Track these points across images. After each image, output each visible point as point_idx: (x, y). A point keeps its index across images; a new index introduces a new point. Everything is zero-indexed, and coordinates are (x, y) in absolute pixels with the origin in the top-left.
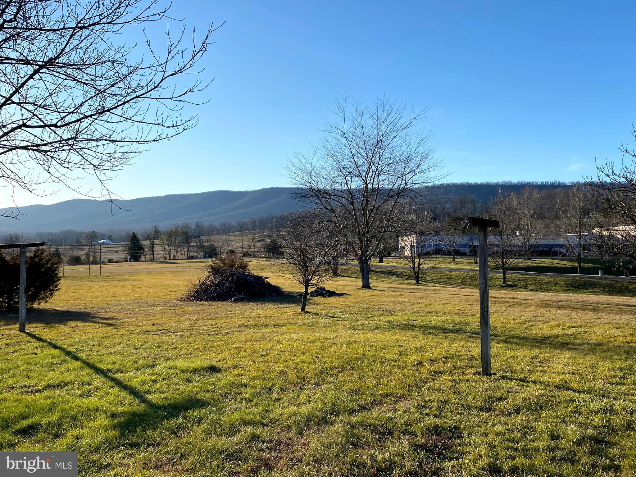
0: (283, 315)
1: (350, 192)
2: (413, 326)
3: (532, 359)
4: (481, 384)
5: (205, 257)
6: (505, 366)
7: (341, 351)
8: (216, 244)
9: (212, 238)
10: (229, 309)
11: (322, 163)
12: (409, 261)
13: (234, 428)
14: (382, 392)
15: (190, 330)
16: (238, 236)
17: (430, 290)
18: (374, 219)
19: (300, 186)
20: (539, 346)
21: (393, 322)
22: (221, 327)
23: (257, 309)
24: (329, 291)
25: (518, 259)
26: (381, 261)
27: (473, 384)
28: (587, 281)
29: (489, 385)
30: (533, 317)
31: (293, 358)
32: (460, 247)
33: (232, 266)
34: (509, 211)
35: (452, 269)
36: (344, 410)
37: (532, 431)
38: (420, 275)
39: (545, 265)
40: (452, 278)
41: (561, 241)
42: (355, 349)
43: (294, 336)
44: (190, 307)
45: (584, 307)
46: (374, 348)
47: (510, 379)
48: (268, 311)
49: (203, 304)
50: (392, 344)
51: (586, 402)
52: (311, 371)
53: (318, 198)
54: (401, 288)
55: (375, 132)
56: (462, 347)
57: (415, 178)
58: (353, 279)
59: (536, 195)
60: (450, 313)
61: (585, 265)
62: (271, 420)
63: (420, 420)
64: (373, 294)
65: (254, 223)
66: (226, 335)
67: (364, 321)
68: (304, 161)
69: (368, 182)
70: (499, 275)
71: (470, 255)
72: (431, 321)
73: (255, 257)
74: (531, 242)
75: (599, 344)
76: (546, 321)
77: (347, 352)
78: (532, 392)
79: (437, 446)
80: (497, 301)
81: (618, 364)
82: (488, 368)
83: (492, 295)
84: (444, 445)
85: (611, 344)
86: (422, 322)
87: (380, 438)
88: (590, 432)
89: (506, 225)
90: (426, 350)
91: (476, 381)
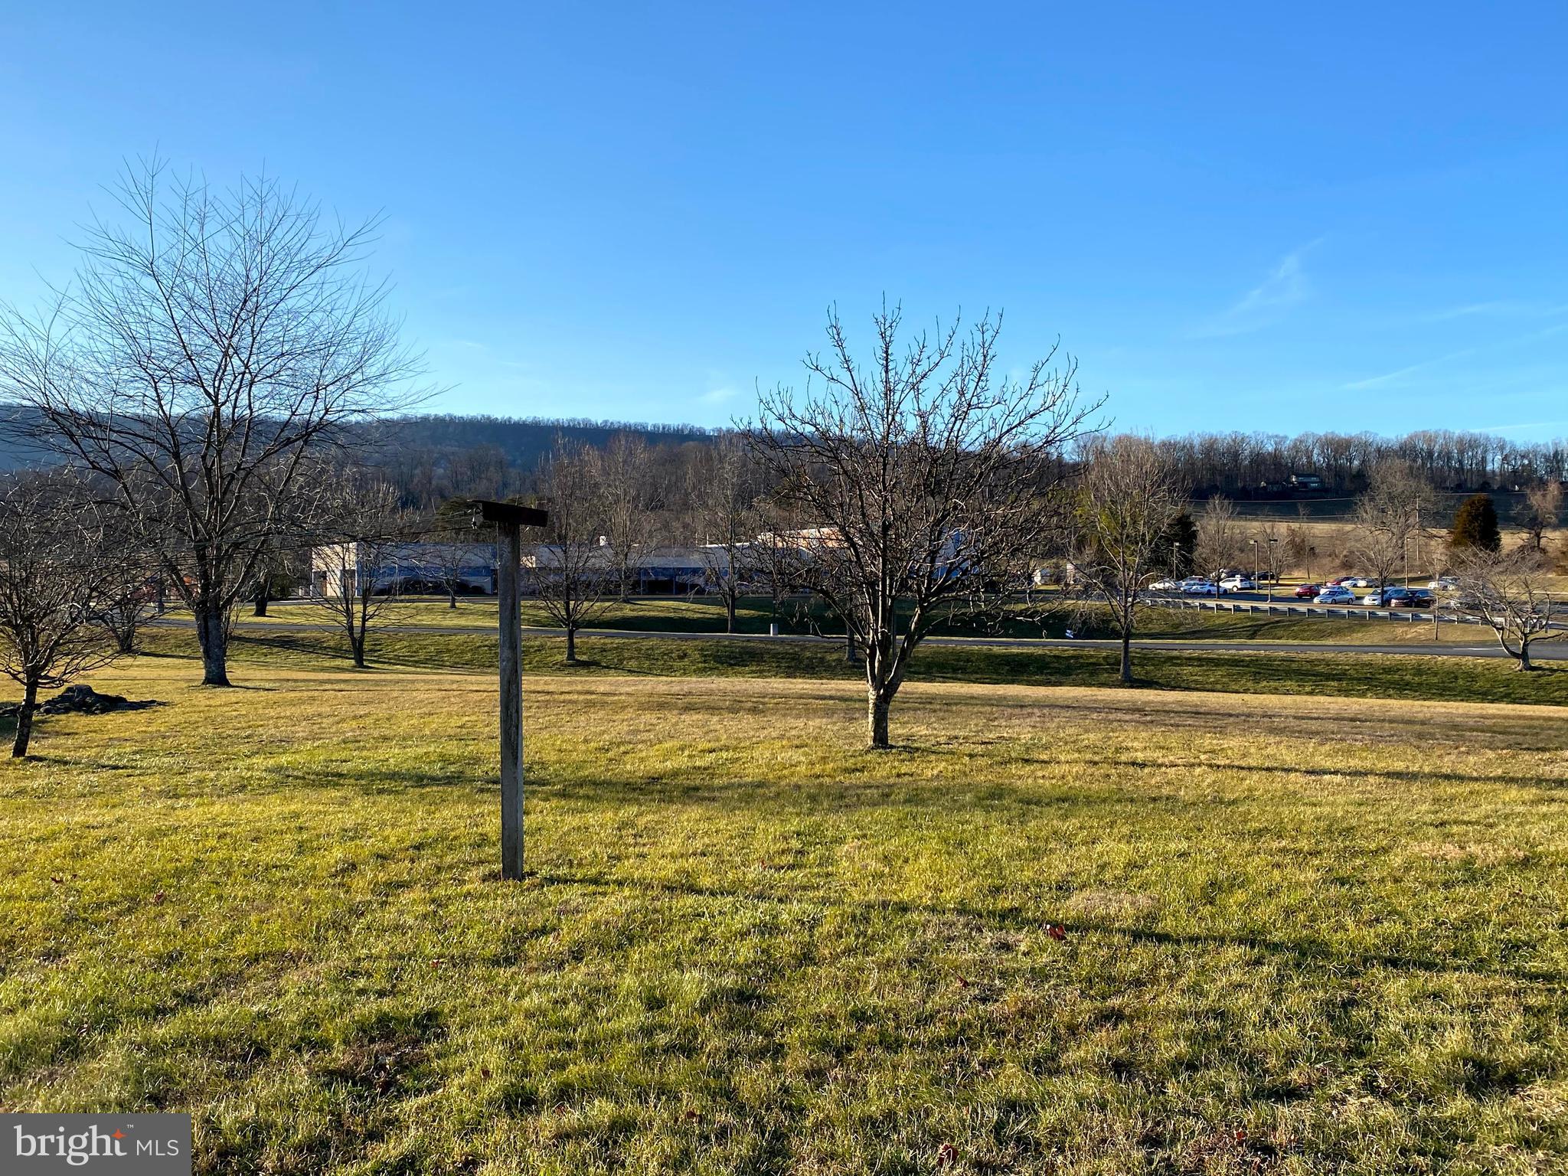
1: (169, 425)
2: (340, 775)
3: (619, 829)
4: (499, 902)
6: (559, 852)
7: (130, 858)
12: (337, 610)
14: (245, 951)
17: (391, 681)
18: (238, 498)
20: (637, 800)
21: (287, 768)
24: (105, 698)
25: (603, 601)
26: (261, 612)
27: (481, 904)
28: (747, 647)
29: (518, 902)
30: (628, 733)
32: (467, 574)
34: (581, 489)
35: (448, 628)
36: (130, 1011)
37: (609, 996)
38: (366, 646)
39: (662, 615)
40: (449, 651)
41: (695, 560)
42: (174, 849)
45: (736, 706)
46: (228, 840)
47: (566, 882)
50: (280, 826)
51: (725, 913)
52: (36, 918)
53: (71, 435)
54: (314, 681)
55: (240, 268)
56: (460, 817)
58: (181, 661)
59: (642, 455)
60: (435, 737)
61: (744, 612)
63: (343, 1009)
64: (234, 700)
67: (204, 773)
69: (221, 399)
70: (559, 639)
72: (387, 760)
74: (631, 563)
75: (761, 785)
76: (656, 741)
77: (150, 858)
78: (614, 905)
79: (382, 1067)
80: (549, 702)
81: (794, 824)
82: (516, 862)
83: (539, 689)
84: (399, 1062)
85: (783, 783)
86: (364, 764)
87: (232, 1069)
88: (729, 981)
89: (576, 521)
90: (369, 833)
91: (487, 897)
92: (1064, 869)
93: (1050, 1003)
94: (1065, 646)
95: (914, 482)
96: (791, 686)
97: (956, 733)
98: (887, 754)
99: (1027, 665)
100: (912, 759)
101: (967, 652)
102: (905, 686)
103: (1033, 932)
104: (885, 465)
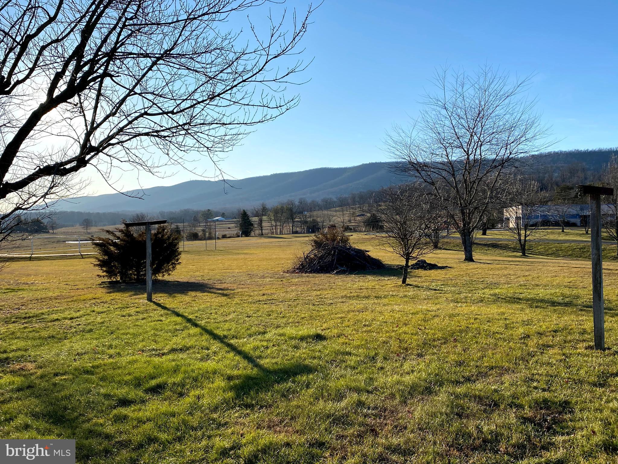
0: (384, 287)
1: (451, 164)
2: (520, 299)
4: (594, 359)
5: (308, 232)
7: (443, 324)
8: (319, 220)
9: (315, 213)
10: (332, 280)
11: (422, 136)
12: (514, 233)
13: (340, 394)
14: (487, 364)
15: (296, 300)
16: (339, 211)
17: (538, 262)
18: (476, 190)
19: (399, 160)
21: (498, 295)
22: (325, 298)
23: (359, 281)
24: (430, 264)
26: (484, 234)
27: (585, 359)
29: (603, 360)
31: (395, 329)
32: (570, 218)
33: (334, 240)
35: (561, 240)
36: (447, 380)
38: (526, 248)
40: (561, 250)
42: (459, 322)
43: (396, 308)
44: (296, 279)
46: (478, 321)
48: (369, 283)
49: (308, 276)
50: (497, 317)
52: (414, 342)
53: (418, 170)
54: (507, 261)
55: (477, 102)
56: (573, 321)
57: (520, 147)
58: (456, 252)
60: (559, 286)
62: (376, 388)
63: (528, 394)
64: (476, 267)
65: (354, 199)
66: (330, 305)
67: (467, 294)
68: (403, 135)
69: (470, 152)
70: (613, 246)
71: (581, 226)
72: (539, 294)
73: (355, 231)
77: (450, 325)
79: (546, 420)
80: (611, 273)
82: (601, 343)
83: (605, 267)
84: (553, 419)
86: (529, 295)
87: (486, 409)
90: (534, 323)
91: (588, 356)
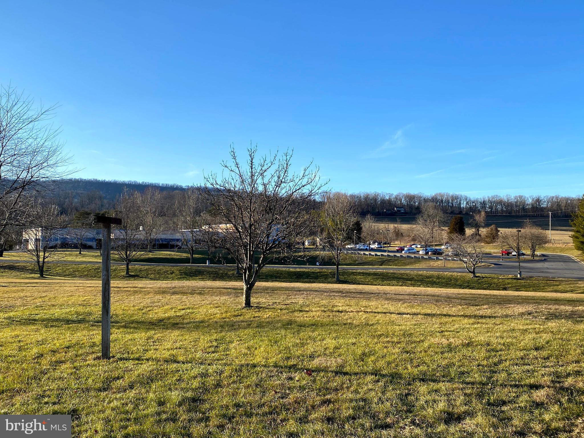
2: (35, 320)
3: (147, 340)
4: (100, 367)
6: (124, 349)
12: (33, 254)
20: (154, 328)
21: (13, 318)
25: (141, 251)
27: (93, 369)
28: (197, 269)
29: (108, 368)
30: (151, 303)
32: (86, 241)
34: (133, 208)
35: (78, 262)
37: (144, 401)
38: (44, 269)
39: (164, 257)
40: (78, 271)
41: (178, 236)
45: (193, 292)
47: (126, 360)
50: (11, 340)
51: (188, 370)
54: (23, 283)
56: (85, 336)
59: (158, 195)
60: (74, 305)
61: (197, 256)
63: (39, 410)
70: (123, 266)
71: (97, 249)
74: (152, 237)
75: (202, 322)
76: (161, 306)
78: (145, 368)
80: (119, 290)
81: (215, 336)
82: (107, 352)
83: (115, 286)
85: (211, 321)
88: (189, 394)
89: (130, 221)
90: (48, 342)
91: (96, 366)
92: (312, 350)
93: (305, 398)
94: (316, 268)
95: (261, 209)
96: (215, 284)
97: (275, 301)
98: (250, 309)
99: (302, 275)
100: (259, 311)
101: (281, 271)
102: (257, 284)
103: (301, 373)
104: (251, 202)
